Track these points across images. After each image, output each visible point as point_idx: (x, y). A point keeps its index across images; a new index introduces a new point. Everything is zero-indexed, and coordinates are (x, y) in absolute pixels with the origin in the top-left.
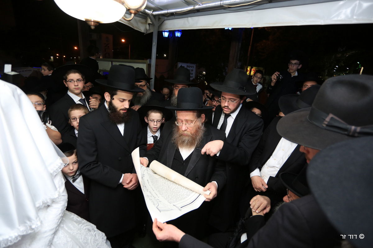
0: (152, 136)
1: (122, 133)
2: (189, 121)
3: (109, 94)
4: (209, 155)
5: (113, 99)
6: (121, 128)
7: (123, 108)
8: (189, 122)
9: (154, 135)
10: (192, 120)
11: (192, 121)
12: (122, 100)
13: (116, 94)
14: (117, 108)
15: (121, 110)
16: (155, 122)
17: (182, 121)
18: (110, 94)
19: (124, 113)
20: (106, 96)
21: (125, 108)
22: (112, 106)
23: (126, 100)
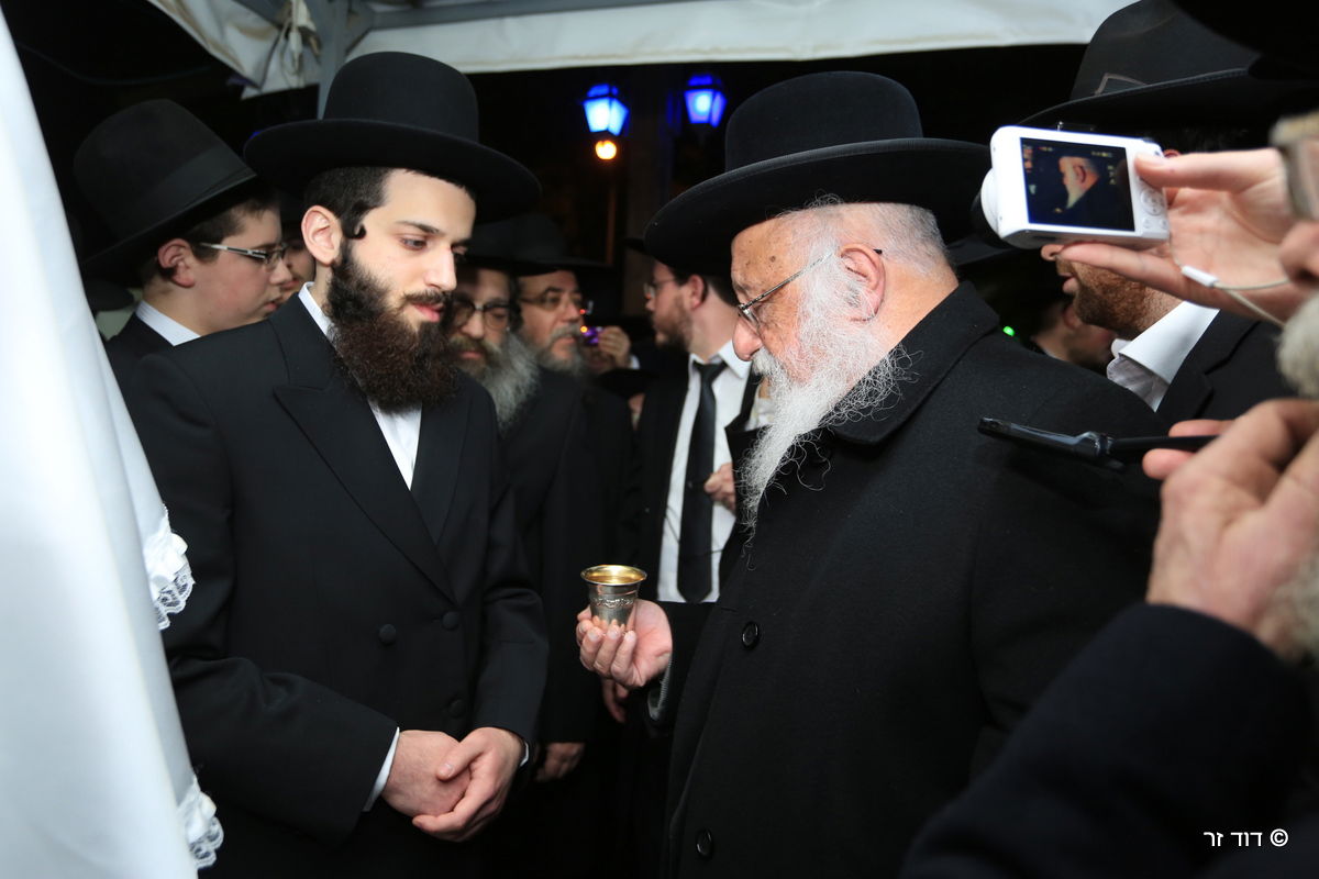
3: (330, 215)
5: (362, 234)
7: (419, 288)
12: (414, 234)
13: (376, 201)
14: (383, 294)
15: (407, 298)
18: (338, 214)
19: (425, 326)
20: (315, 233)
21: (430, 290)
22: (354, 283)
23: (437, 230)
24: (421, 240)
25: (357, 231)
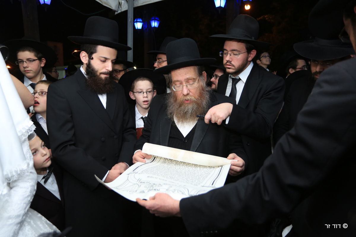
0: (142, 118)
1: (105, 105)
2: (191, 79)
3: (86, 53)
4: (216, 124)
5: (92, 59)
6: (103, 99)
7: (104, 70)
8: (191, 82)
9: (144, 117)
10: (195, 77)
11: (194, 80)
12: (103, 59)
13: (95, 52)
14: (97, 71)
15: (101, 73)
16: (145, 93)
17: (181, 83)
18: (88, 53)
19: (106, 78)
20: (83, 57)
21: (106, 71)
22: (91, 69)
23: (108, 58)
24: (105, 60)
25: (91, 58)
